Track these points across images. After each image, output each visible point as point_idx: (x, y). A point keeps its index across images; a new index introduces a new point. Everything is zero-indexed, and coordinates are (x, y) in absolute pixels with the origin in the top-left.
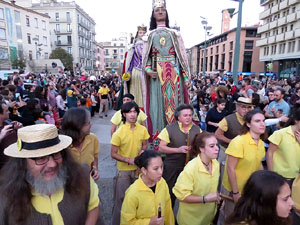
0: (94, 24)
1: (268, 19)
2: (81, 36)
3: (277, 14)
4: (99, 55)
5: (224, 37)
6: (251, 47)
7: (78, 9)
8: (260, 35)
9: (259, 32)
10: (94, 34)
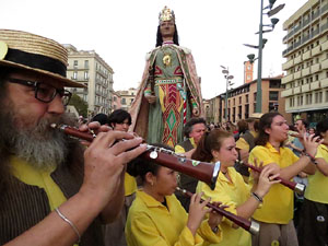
0: (112, 73)
1: (291, 69)
2: (98, 84)
3: (301, 65)
4: (115, 103)
5: (246, 87)
6: (276, 99)
7: (97, 57)
8: (284, 86)
9: (283, 82)
10: (112, 82)
